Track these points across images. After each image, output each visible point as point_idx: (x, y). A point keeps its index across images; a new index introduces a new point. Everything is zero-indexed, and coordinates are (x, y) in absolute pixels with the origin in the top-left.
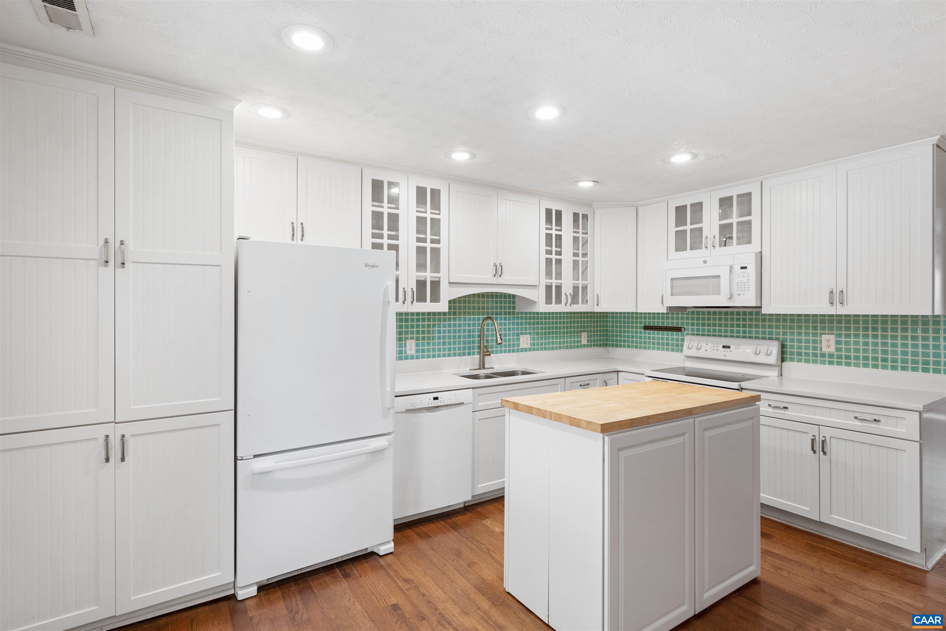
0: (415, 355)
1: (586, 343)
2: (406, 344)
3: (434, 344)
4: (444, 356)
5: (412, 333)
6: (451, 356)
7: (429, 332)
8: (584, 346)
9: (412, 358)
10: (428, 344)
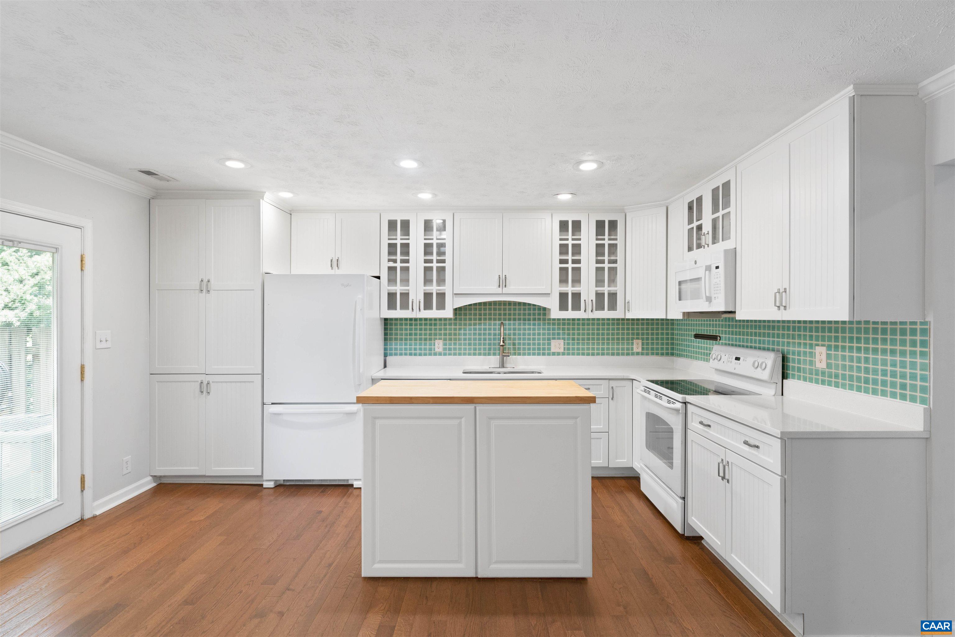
0: (443, 352)
1: (640, 350)
2: (434, 343)
3: (460, 344)
4: (469, 354)
5: (440, 334)
6: (476, 355)
7: (455, 334)
8: (638, 354)
9: (440, 354)
10: (455, 344)
